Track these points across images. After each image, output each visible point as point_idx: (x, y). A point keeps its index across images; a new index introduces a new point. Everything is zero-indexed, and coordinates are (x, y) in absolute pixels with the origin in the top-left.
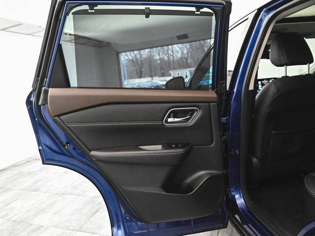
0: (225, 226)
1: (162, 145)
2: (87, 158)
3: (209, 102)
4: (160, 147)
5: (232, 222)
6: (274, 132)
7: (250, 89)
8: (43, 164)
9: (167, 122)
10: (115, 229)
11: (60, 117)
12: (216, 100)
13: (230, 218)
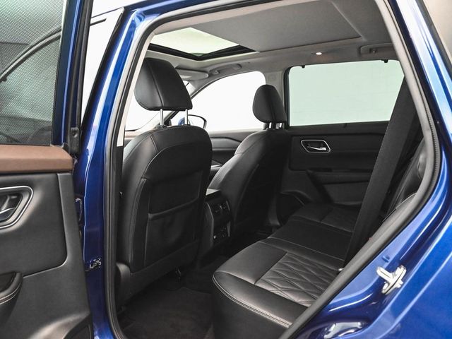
3: (55, 172)
6: (150, 216)
7: (118, 145)
12: (70, 167)
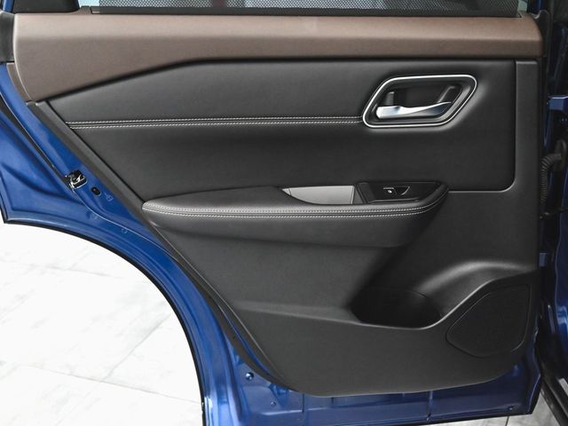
0: (527, 408)
1: (355, 184)
2: (133, 216)
3: (514, 59)
4: (347, 191)
5: (550, 399)
8: (5, 221)
9: (372, 116)
10: (211, 402)
11: (53, 103)
12: (537, 52)
13: (546, 385)
